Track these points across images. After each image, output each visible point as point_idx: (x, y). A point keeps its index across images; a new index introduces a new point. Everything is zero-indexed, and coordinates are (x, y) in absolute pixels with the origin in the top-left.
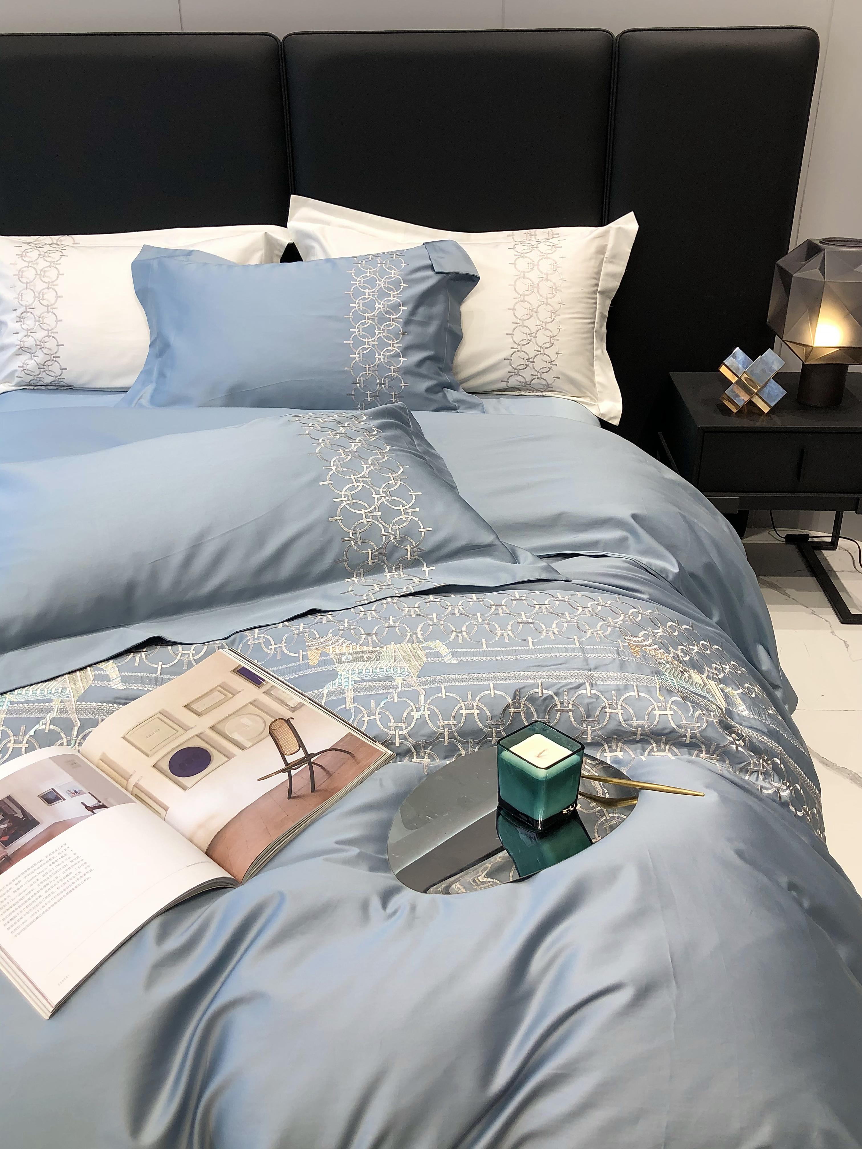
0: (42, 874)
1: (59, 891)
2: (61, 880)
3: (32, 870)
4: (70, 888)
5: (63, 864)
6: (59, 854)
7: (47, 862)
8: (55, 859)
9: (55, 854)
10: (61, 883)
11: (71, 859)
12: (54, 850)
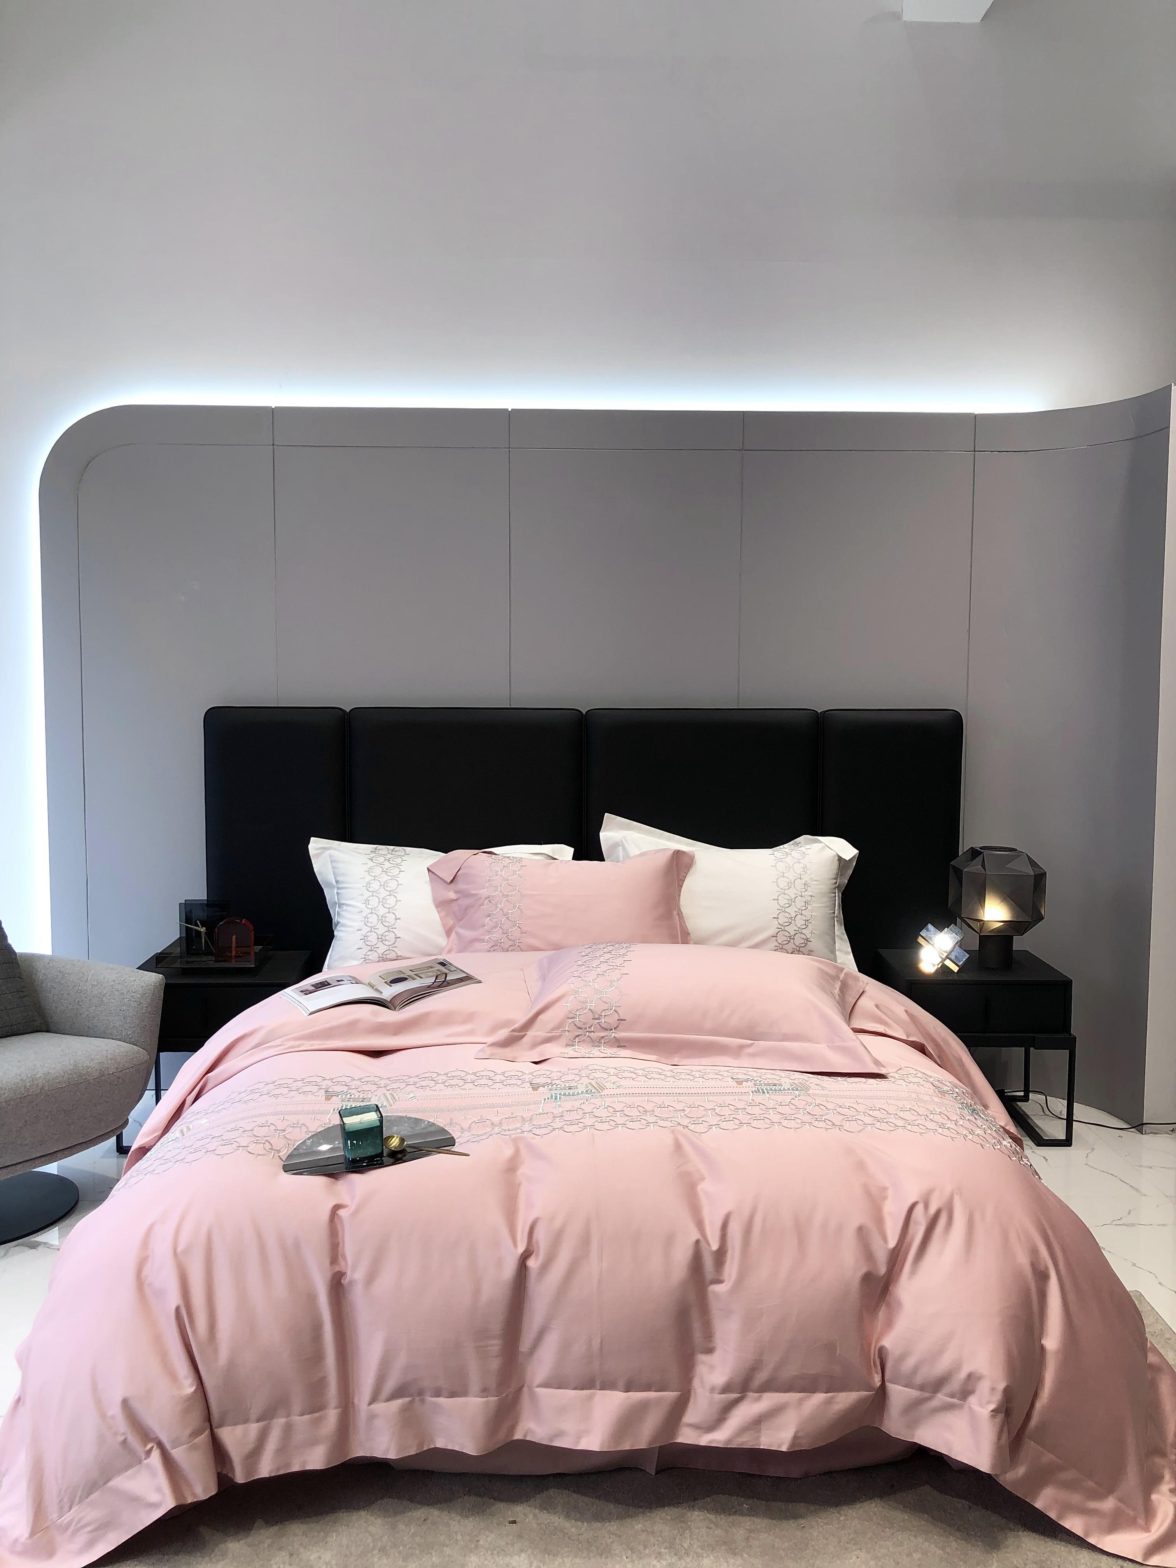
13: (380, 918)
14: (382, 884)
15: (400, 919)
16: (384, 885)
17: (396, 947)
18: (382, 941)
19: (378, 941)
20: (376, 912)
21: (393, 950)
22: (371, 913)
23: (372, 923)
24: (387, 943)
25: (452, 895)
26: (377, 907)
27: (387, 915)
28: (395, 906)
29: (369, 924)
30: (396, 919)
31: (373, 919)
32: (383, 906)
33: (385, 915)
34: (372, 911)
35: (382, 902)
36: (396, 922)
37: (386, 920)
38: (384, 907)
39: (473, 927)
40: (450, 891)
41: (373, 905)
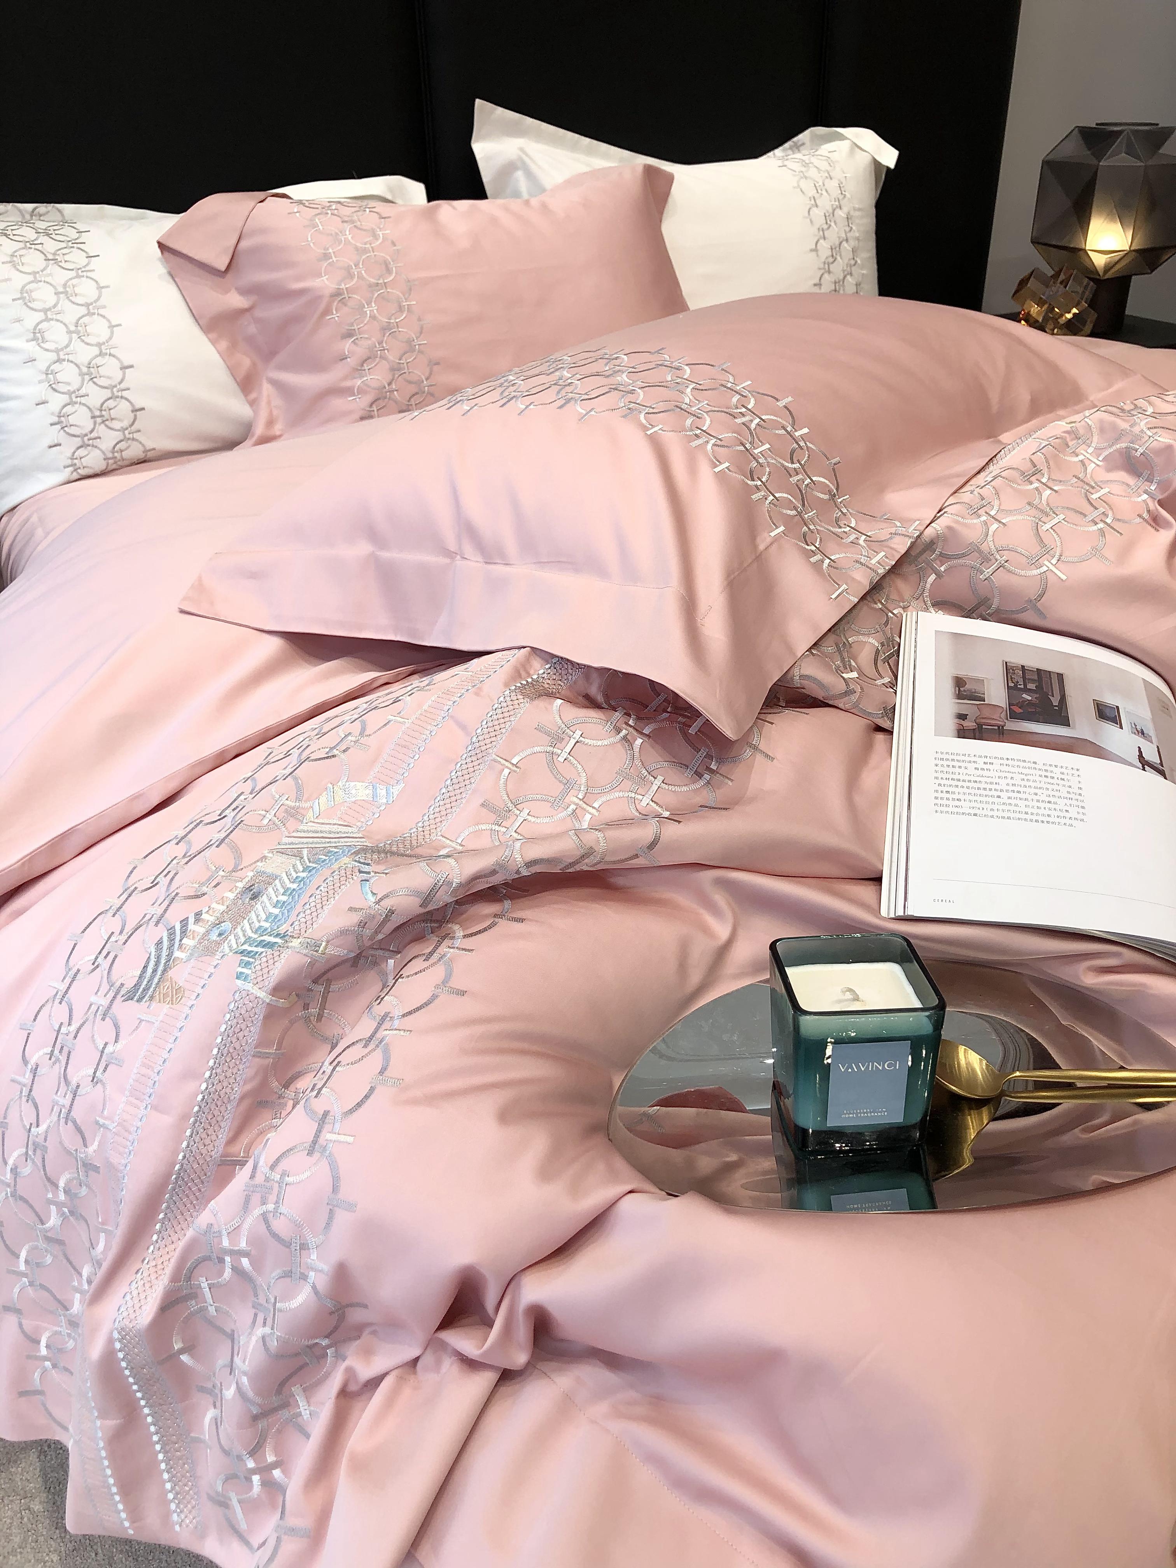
0: (1023, 776)
1: (1024, 809)
2: (1038, 801)
3: (1016, 763)
4: (1040, 818)
5: (1055, 787)
6: (1063, 773)
7: (1040, 770)
8: (1053, 775)
9: (1058, 770)
10: (1036, 804)
11: (1070, 790)
12: (1059, 765)
13: (85, 370)
14: (61, 289)
15: (132, 366)
16: (65, 292)
17: (139, 431)
18: (103, 422)
19: (95, 423)
20: (71, 357)
21: (133, 439)
22: (59, 361)
23: (68, 384)
24: (117, 425)
25: (236, 300)
26: (67, 346)
27: (99, 361)
28: (110, 338)
29: (62, 388)
30: (124, 368)
31: (68, 375)
32: (83, 341)
33: (93, 362)
34: (58, 355)
35: (78, 332)
36: (124, 374)
37: (102, 373)
38: (88, 344)
39: (316, 365)
40: (227, 291)
41: (56, 343)
